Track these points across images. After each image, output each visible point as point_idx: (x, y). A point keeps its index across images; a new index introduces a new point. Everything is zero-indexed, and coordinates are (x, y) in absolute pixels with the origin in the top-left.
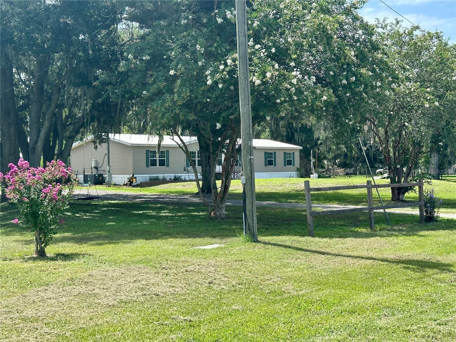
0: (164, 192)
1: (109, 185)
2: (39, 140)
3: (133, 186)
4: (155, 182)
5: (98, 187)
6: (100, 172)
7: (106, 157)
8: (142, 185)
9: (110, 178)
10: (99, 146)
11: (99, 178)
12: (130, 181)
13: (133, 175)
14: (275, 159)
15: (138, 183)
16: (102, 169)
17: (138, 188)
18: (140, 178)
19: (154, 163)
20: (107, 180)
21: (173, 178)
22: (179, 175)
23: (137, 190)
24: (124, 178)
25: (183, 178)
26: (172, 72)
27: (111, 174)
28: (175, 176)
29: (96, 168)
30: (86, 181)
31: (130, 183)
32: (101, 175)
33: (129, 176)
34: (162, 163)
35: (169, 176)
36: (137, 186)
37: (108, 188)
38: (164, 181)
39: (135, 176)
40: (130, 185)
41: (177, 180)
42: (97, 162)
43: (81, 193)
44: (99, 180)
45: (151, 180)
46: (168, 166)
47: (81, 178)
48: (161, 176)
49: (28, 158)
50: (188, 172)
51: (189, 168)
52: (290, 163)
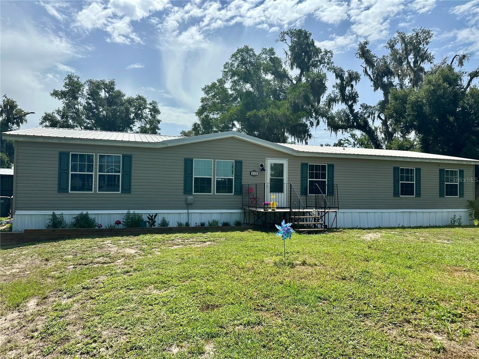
14: (419, 182)
34: (109, 184)
46: (127, 190)
50: (188, 206)
51: (190, 197)
52: (452, 190)
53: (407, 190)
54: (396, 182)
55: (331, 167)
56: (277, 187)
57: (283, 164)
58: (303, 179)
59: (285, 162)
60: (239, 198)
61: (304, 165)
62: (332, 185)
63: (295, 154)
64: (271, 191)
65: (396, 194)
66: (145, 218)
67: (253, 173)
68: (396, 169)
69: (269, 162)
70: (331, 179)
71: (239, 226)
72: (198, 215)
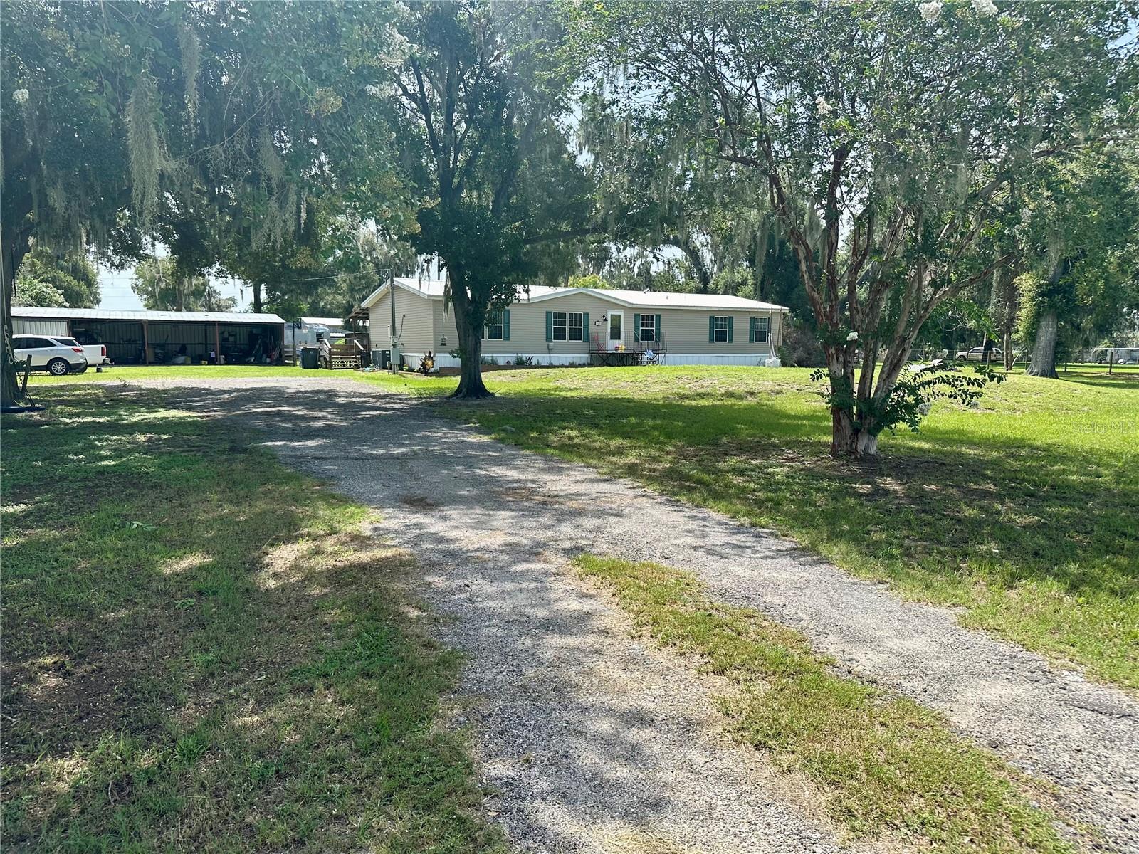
1: (394, 370)
7: (405, 320)
8: (442, 372)
9: (398, 357)
12: (423, 364)
14: (731, 329)
20: (391, 361)
21: (513, 361)
22: (528, 355)
25: (535, 361)
28: (518, 358)
31: (423, 369)
34: (495, 333)
35: (503, 357)
38: (493, 366)
40: (422, 372)
41: (520, 364)
46: (507, 338)
48: (487, 357)
50: (549, 350)
51: (551, 344)
52: (761, 337)
53: (721, 336)
54: (711, 329)
55: (658, 316)
56: (616, 335)
57: (620, 316)
58: (636, 327)
59: (622, 313)
60: (586, 344)
61: (636, 315)
62: (658, 334)
63: (631, 306)
64: (611, 339)
65: (711, 341)
66: (524, 359)
67: (597, 323)
68: (711, 318)
69: (609, 314)
70: (658, 327)
71: (590, 365)
72: (557, 359)
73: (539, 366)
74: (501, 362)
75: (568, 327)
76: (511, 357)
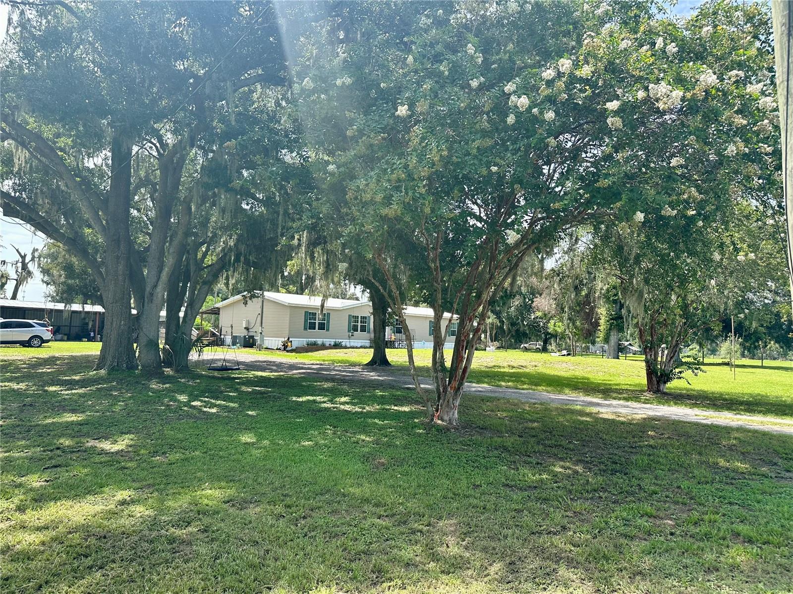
0: (324, 361)
1: (260, 348)
2: (160, 283)
3: (288, 351)
4: (313, 347)
5: (247, 349)
6: (251, 334)
7: (260, 317)
8: (297, 350)
9: (262, 340)
10: (249, 302)
11: (249, 340)
12: (284, 345)
13: (289, 339)
15: (294, 347)
16: (253, 330)
17: (294, 354)
18: (296, 342)
19: (312, 326)
20: (258, 342)
21: (333, 344)
22: (340, 341)
23: (292, 356)
24: (278, 342)
25: (343, 344)
26: (402, 110)
27: (263, 336)
28: (335, 342)
29: (247, 329)
30: (234, 344)
31: (285, 348)
32: (252, 337)
33: (283, 340)
34: (322, 327)
35: (329, 341)
36: (292, 351)
37: (258, 352)
38: (323, 347)
39: (290, 339)
40: (285, 349)
41: (337, 346)
42: (248, 322)
43: (228, 357)
44: (249, 343)
45: (308, 345)
46: (328, 330)
47: (228, 339)
48: (320, 341)
49: (143, 307)
50: (350, 338)
51: (351, 334)
60: (368, 335)
66: (338, 343)
68: (430, 322)
72: (354, 343)
73: (346, 347)
74: (327, 345)
75: (359, 324)
76: (332, 341)
